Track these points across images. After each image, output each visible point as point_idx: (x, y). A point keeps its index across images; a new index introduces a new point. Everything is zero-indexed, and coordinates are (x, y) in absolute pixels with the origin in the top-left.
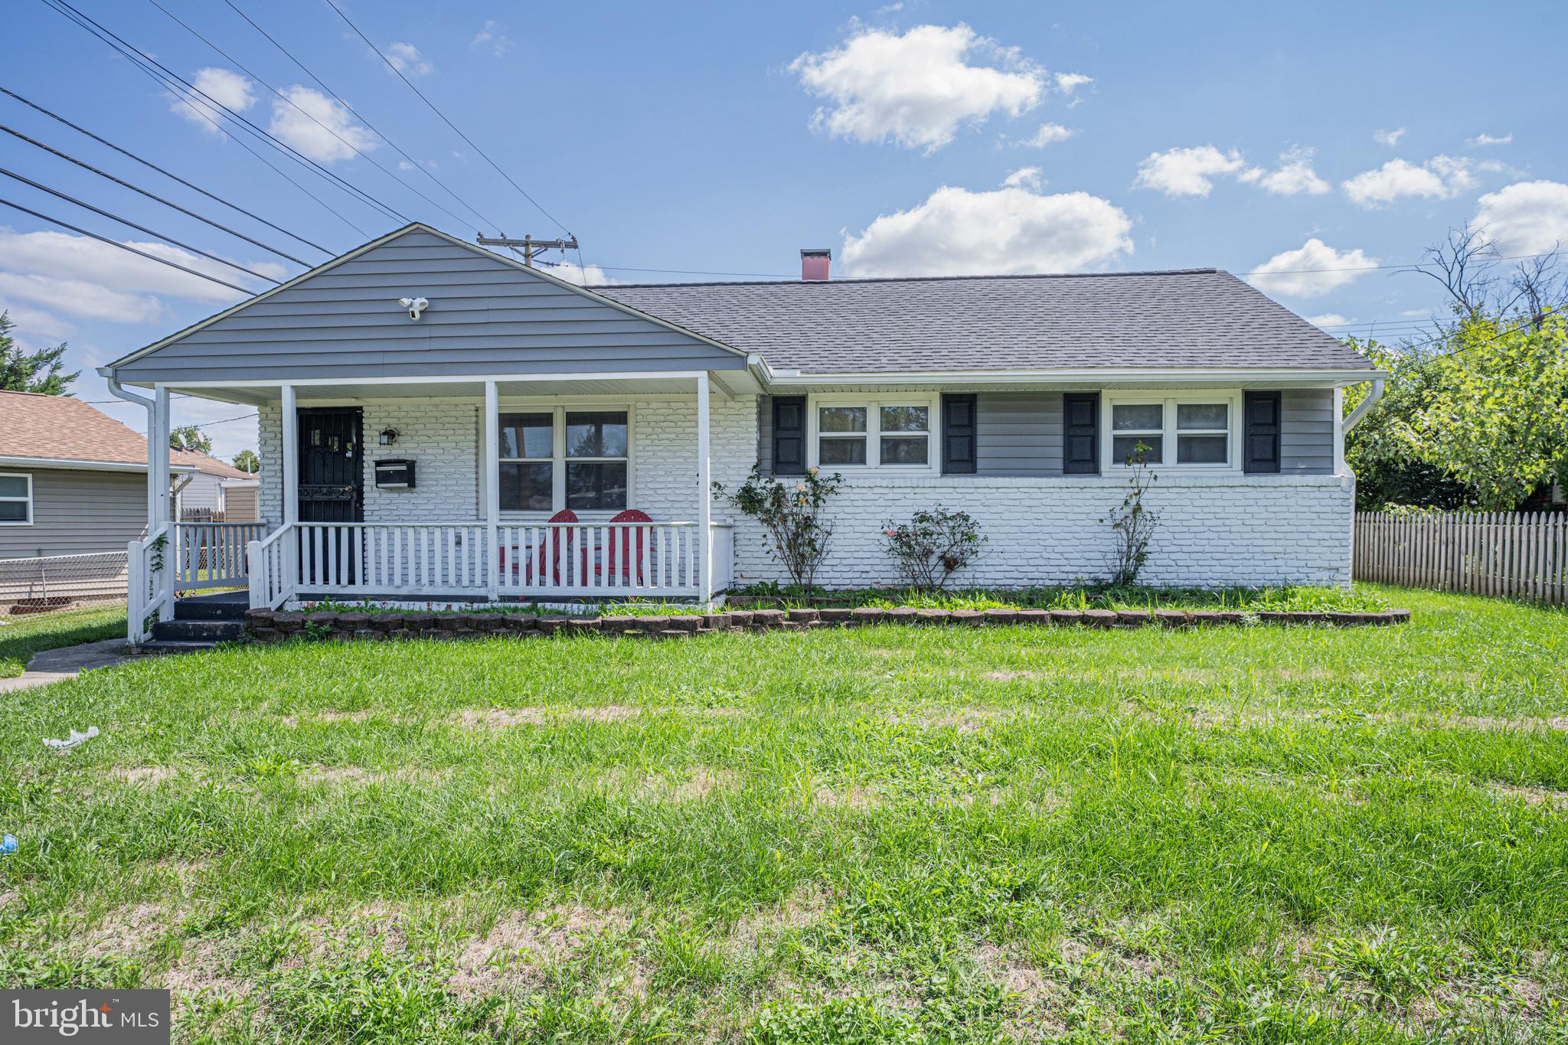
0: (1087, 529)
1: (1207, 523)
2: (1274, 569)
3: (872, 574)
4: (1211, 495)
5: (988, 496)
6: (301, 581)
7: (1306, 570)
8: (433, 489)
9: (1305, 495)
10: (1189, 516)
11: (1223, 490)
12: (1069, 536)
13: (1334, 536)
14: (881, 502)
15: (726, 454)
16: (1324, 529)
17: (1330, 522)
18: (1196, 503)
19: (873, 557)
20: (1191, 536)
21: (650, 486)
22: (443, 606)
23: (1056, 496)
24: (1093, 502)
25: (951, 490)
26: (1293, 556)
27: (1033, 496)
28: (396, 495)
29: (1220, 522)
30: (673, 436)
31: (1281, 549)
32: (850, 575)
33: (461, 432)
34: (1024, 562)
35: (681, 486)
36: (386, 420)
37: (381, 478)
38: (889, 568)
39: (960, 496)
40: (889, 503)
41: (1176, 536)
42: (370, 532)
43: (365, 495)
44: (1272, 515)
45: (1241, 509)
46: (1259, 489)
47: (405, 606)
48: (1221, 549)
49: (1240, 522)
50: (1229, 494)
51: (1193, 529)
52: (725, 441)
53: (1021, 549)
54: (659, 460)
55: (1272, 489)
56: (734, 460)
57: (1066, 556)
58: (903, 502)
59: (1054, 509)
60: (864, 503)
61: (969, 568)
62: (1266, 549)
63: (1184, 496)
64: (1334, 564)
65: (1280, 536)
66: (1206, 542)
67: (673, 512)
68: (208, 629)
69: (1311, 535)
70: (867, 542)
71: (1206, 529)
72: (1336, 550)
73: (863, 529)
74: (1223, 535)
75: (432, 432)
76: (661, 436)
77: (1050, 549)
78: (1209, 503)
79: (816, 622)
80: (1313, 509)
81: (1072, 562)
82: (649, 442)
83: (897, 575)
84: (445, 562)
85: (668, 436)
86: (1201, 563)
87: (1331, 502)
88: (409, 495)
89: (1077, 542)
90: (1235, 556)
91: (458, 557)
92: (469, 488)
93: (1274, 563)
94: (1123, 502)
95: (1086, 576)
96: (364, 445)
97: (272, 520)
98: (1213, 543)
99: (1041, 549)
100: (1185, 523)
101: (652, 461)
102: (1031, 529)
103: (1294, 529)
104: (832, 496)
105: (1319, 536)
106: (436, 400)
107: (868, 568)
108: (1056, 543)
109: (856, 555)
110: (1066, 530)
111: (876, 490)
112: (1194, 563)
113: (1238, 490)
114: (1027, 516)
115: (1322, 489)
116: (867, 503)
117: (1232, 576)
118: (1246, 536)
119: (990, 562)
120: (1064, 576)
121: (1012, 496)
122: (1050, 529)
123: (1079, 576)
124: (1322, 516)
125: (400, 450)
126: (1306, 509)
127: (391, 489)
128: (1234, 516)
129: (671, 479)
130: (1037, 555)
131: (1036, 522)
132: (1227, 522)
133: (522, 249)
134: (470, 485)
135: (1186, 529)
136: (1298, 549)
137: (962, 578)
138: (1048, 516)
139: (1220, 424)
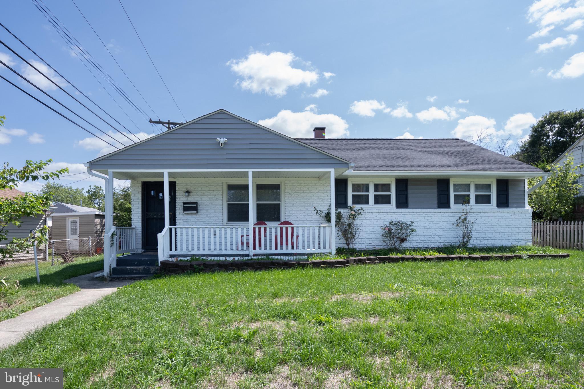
0: (447, 227)
1: (486, 224)
2: (508, 241)
3: (373, 244)
4: (487, 215)
5: (413, 216)
6: (171, 250)
7: (518, 241)
8: (205, 213)
9: (518, 215)
10: (481, 222)
11: (491, 213)
12: (441, 230)
13: (527, 229)
14: (376, 218)
15: (319, 200)
16: (523, 226)
17: (525, 224)
18: (483, 218)
19: (373, 238)
20: (482, 229)
21: (291, 212)
22: (232, 258)
23: (436, 215)
24: (448, 217)
25: (400, 214)
26: (514, 236)
27: (429, 215)
28: (190, 216)
29: (490, 224)
30: (299, 194)
31: (510, 234)
32: (365, 245)
33: (217, 191)
34: (426, 239)
35: (302, 212)
36: (185, 187)
37: (186, 209)
38: (379, 242)
39: (403, 216)
40: (379, 218)
41: (477, 229)
42: (178, 231)
43: (177, 216)
44: (507, 222)
45: (497, 220)
46: (503, 213)
47: (216, 258)
48: (491, 234)
49: (497, 224)
50: (493, 215)
51: (482, 227)
52: (319, 196)
53: (425, 234)
54: (294, 203)
55: (507, 213)
56: (322, 202)
57: (440, 237)
58: (383, 218)
59: (436, 220)
60: (369, 218)
61: (407, 242)
62: (505, 234)
63: (479, 215)
64: (527, 238)
65: (510, 229)
66: (486, 231)
67: (299, 222)
68: (136, 270)
69: (520, 229)
70: (371, 233)
71: (486, 227)
72: (527, 234)
73: (369, 228)
74: (492, 229)
75: (205, 191)
76: (295, 194)
77: (434, 234)
78: (487, 218)
79: (377, 261)
80: (520, 220)
81: (442, 239)
82: (290, 196)
83: (382, 244)
84: (209, 241)
85: (297, 194)
86: (484, 239)
87: (526, 217)
88: (196, 216)
89: (443, 232)
90: (496, 236)
91: (215, 240)
92: (220, 213)
93: (508, 238)
94: (459, 218)
95: (447, 244)
96: (177, 197)
97: (137, 226)
98: (488, 231)
99: (431, 234)
100: (479, 225)
101: (291, 203)
102: (428, 227)
103: (514, 226)
104: (360, 216)
105: (522, 229)
106: (206, 179)
107: (371, 242)
108: (436, 232)
109: (367, 237)
110: (440, 227)
111: (374, 214)
112: (482, 239)
113: (496, 213)
114: (427, 223)
115: (523, 213)
116: (371, 218)
117: (495, 243)
118: (499, 229)
119: (414, 239)
120: (439, 244)
121: (421, 216)
122: (435, 227)
123: (445, 244)
124: (523, 222)
125: (192, 199)
126: (518, 220)
127: (188, 214)
128: (495, 222)
129: (299, 210)
130: (430, 236)
131: (430, 225)
132: (493, 224)
133: (167, 125)
134: (220, 212)
135: (479, 227)
136: (516, 233)
137: (406, 245)
138: (434, 223)
139: (489, 191)
